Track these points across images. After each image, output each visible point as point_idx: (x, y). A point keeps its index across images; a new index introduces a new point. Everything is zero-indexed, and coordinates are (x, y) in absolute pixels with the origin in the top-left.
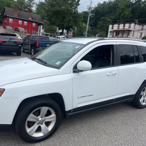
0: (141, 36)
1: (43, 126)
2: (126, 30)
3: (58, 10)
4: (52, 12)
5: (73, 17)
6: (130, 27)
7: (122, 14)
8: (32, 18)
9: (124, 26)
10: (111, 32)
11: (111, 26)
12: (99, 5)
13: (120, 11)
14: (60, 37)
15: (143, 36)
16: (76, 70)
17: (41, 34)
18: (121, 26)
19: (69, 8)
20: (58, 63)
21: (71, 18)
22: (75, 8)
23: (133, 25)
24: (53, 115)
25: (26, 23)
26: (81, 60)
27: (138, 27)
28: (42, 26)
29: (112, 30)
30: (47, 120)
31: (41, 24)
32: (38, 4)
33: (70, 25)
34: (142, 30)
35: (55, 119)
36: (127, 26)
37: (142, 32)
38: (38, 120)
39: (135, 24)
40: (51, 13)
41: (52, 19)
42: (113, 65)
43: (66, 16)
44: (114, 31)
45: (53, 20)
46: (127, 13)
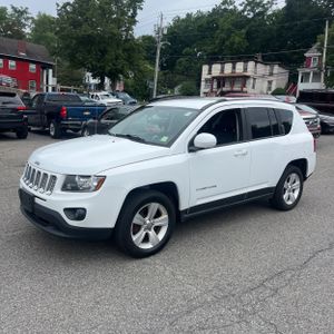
0: (269, 88)
1: (152, 233)
2: (239, 77)
3: (89, 36)
4: (76, 39)
5: (124, 50)
6: (245, 70)
7: (227, 43)
8: (27, 52)
9: (234, 68)
10: (207, 80)
11: (205, 68)
12: (178, 21)
13: (223, 35)
14: (98, 94)
15: (273, 88)
16: (192, 147)
17: (50, 89)
18: (228, 68)
19: (115, 31)
20: (164, 139)
21: (121, 52)
22: (127, 31)
23: (251, 64)
24: (165, 216)
25: (12, 63)
26: (199, 132)
27: (262, 69)
28: (51, 71)
29: (209, 77)
30: (156, 224)
31: (51, 66)
32: (36, 18)
33: (119, 67)
34: (271, 74)
35: (167, 222)
36: (240, 66)
37: (271, 78)
38: (145, 223)
39: (256, 62)
40: (74, 42)
41: (77, 55)
42: (242, 140)
43: (109, 49)
44: (214, 78)
45: (79, 56)
46: (237, 39)
